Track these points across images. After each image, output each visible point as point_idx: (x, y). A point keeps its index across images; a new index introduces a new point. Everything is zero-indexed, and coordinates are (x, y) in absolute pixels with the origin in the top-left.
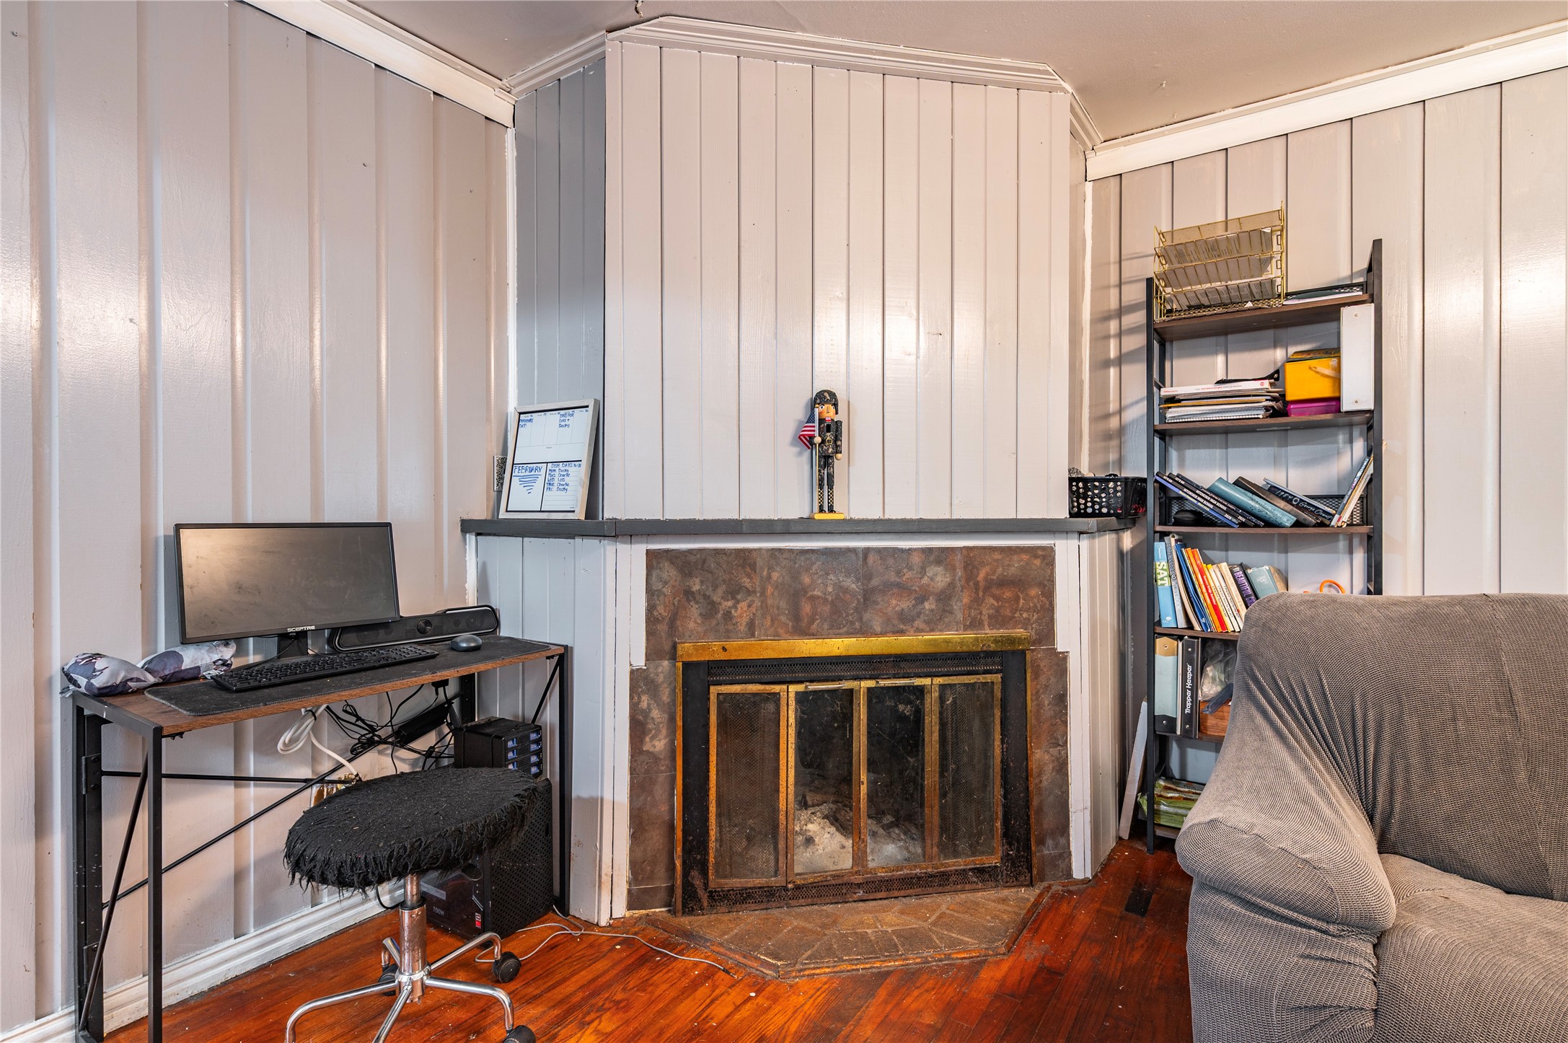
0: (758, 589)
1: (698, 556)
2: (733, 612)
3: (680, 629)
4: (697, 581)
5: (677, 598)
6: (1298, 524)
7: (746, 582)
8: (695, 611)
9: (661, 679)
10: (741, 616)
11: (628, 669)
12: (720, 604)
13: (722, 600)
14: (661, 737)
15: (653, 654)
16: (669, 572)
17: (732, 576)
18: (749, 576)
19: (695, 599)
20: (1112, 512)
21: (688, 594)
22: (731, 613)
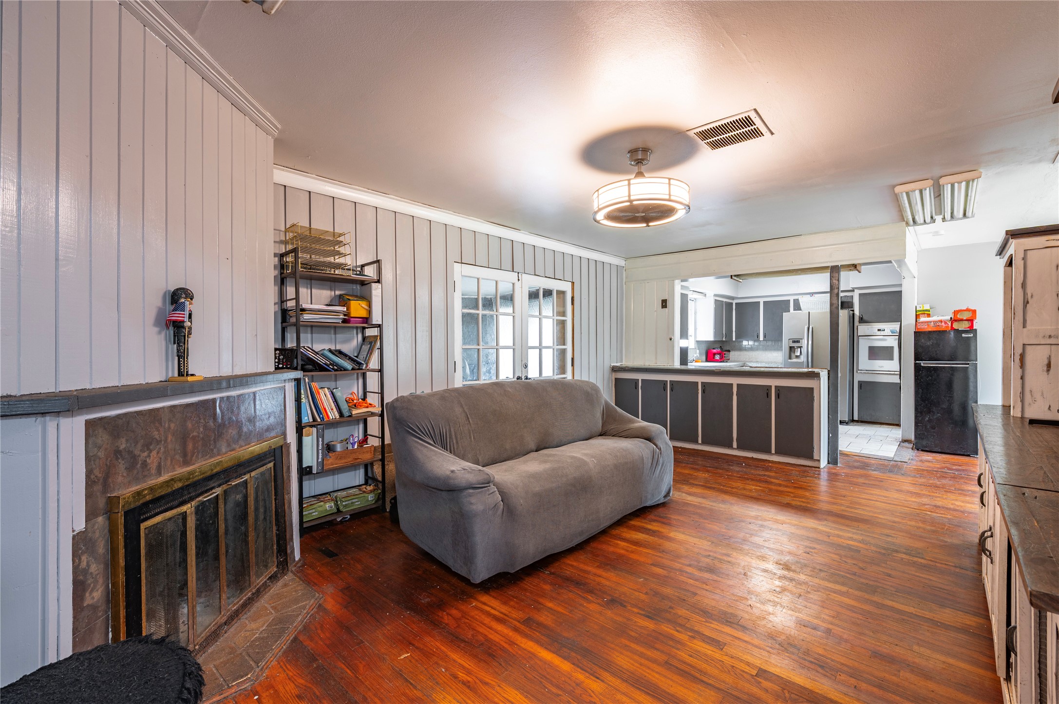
0: (163, 438)
1: (124, 419)
2: (148, 460)
3: (111, 485)
4: (123, 440)
5: (109, 459)
6: (353, 369)
7: (156, 434)
8: (122, 466)
9: (97, 534)
10: (153, 462)
11: (71, 535)
12: (139, 456)
13: (141, 453)
14: (98, 587)
15: (90, 515)
16: (103, 437)
17: (147, 431)
18: (158, 430)
19: (121, 455)
20: (285, 366)
21: (117, 453)
22: (146, 461)
